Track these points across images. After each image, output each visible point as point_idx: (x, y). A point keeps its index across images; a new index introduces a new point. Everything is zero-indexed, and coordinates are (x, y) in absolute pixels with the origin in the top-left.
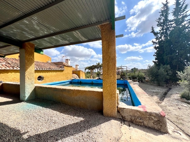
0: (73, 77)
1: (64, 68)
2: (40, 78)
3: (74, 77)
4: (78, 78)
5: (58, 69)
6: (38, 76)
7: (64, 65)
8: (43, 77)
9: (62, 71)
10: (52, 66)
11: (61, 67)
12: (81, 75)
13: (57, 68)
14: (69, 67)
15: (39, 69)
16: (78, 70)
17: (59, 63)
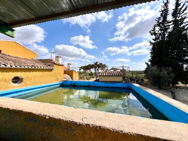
0: (64, 78)
1: (53, 66)
2: (16, 80)
3: (66, 78)
4: (71, 80)
5: (45, 68)
6: (14, 77)
7: (54, 63)
8: (22, 79)
9: (51, 70)
10: (37, 64)
11: (49, 65)
12: (74, 76)
13: (44, 66)
14: (61, 65)
15: (14, 67)
16: (71, 69)
17: (48, 61)
